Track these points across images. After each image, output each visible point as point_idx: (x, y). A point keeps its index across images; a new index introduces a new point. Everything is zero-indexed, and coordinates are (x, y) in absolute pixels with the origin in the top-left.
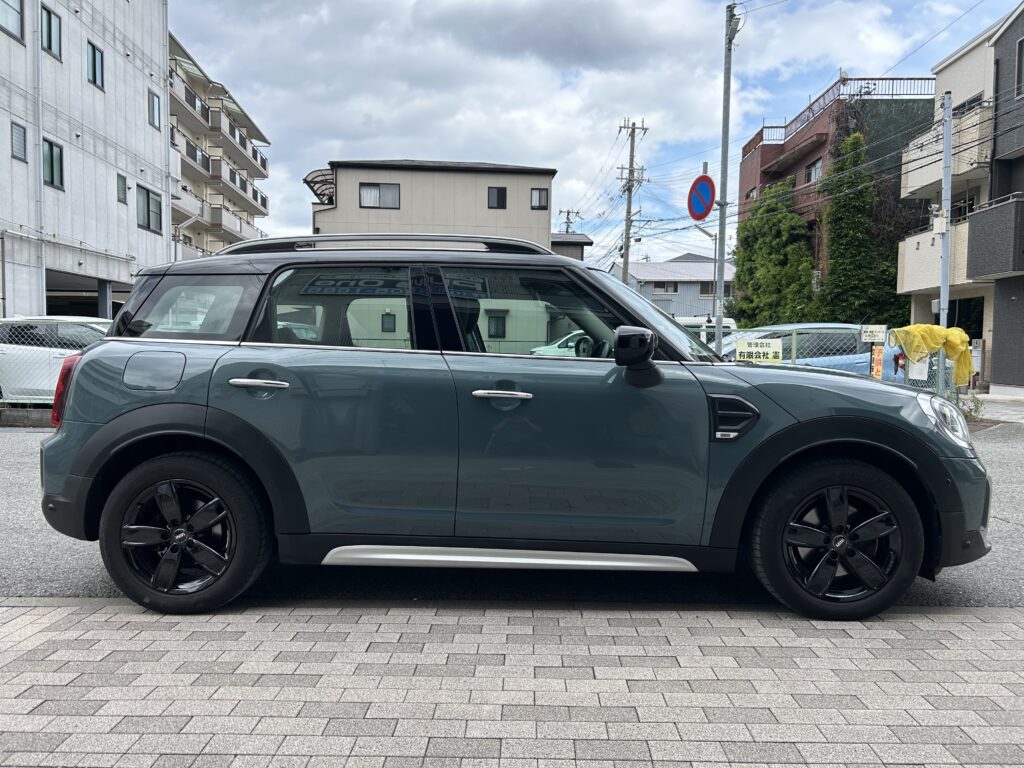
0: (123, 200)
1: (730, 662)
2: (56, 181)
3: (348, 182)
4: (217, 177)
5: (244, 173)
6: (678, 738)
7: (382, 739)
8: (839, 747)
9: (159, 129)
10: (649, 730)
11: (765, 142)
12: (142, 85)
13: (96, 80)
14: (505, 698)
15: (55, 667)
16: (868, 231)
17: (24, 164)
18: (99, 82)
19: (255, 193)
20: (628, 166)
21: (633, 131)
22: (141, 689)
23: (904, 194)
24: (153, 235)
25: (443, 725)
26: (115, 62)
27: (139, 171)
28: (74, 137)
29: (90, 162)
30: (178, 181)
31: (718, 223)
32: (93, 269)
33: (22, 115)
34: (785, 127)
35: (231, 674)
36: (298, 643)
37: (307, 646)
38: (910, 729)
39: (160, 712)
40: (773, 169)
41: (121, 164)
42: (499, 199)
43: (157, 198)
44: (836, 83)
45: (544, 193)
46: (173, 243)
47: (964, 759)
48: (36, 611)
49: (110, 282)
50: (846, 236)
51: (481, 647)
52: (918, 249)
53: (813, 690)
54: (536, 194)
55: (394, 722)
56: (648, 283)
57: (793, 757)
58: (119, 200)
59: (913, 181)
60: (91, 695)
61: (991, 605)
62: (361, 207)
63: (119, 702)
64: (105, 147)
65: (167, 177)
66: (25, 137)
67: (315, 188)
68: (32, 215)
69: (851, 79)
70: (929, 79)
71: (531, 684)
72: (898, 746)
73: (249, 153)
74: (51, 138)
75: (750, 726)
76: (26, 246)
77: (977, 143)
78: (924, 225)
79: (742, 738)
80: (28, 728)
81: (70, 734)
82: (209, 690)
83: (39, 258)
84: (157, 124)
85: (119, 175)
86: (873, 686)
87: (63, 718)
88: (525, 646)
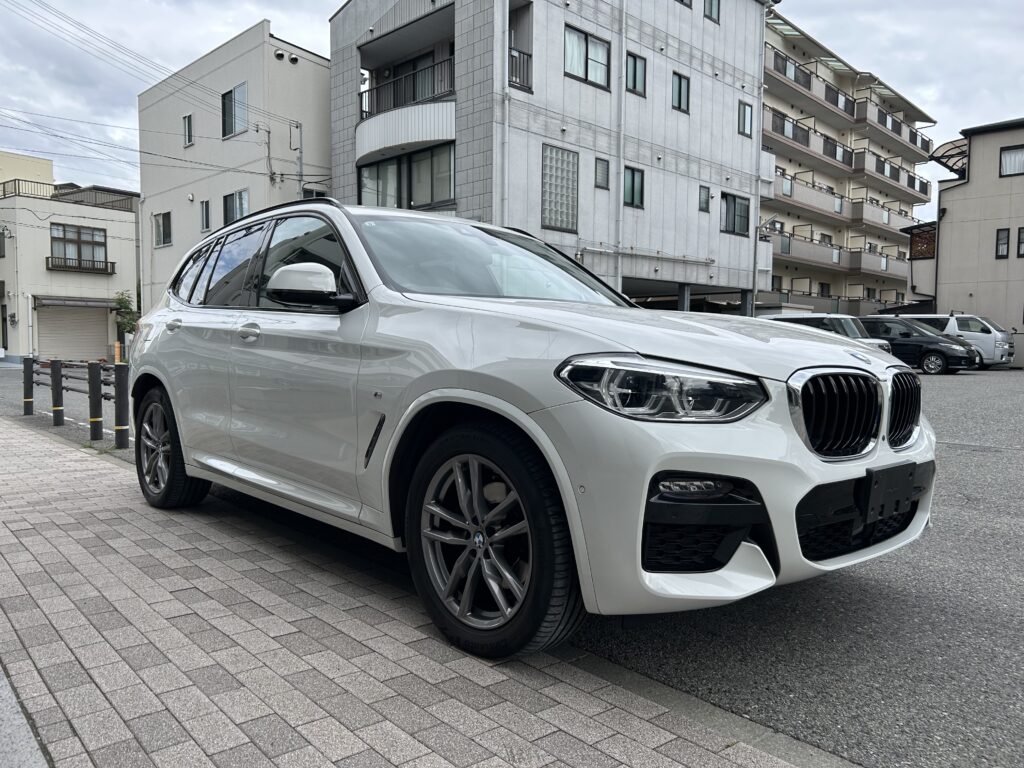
0: (705, 208)
2: (637, 201)
3: (986, 148)
5: (898, 161)
9: (750, 136)
12: (732, 99)
13: (681, 106)
17: (606, 191)
18: (684, 106)
19: (911, 180)
24: (738, 238)
26: (702, 84)
27: (724, 180)
28: (656, 160)
29: (671, 179)
30: (770, 182)
32: (669, 274)
33: (606, 150)
41: (703, 177)
43: (747, 202)
49: (688, 284)
58: (701, 209)
62: (1001, 176)
64: (688, 163)
65: (757, 181)
66: (608, 168)
68: (613, 232)
73: (906, 138)
74: (633, 165)
76: (605, 259)
83: (616, 268)
84: (748, 131)
85: (701, 187)
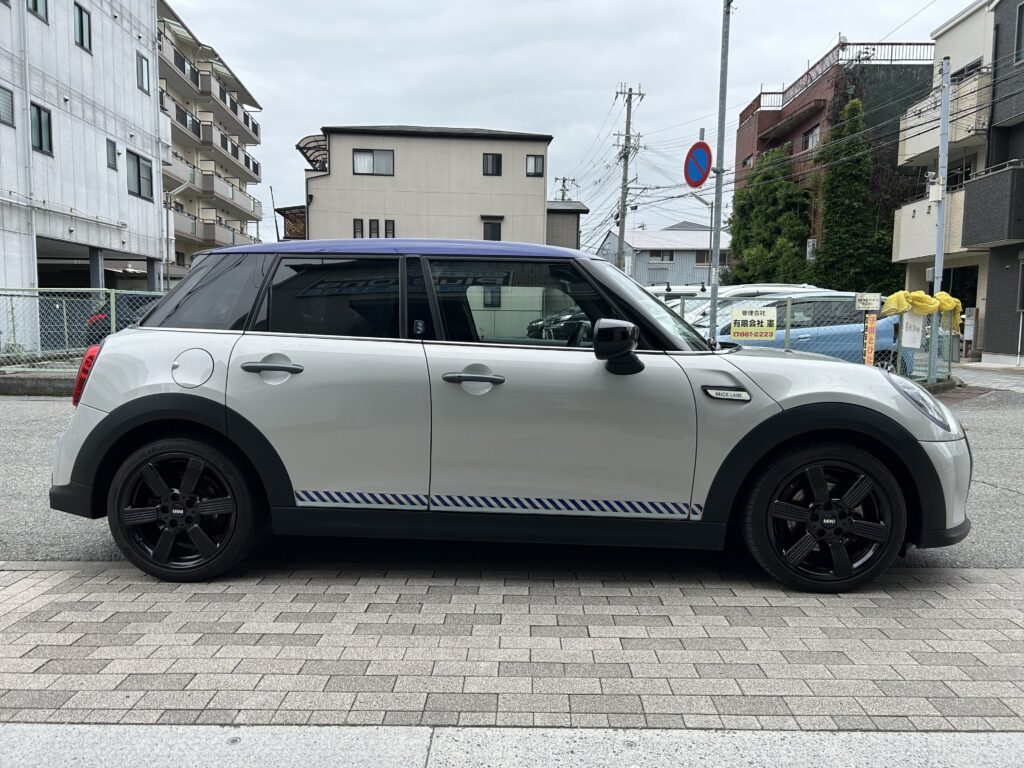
0: (113, 166)
1: (722, 621)
2: (45, 147)
3: (341, 148)
4: (208, 143)
5: (236, 139)
6: (670, 692)
7: (382, 695)
8: (825, 701)
9: (148, 93)
10: (641, 685)
11: (762, 109)
12: (131, 48)
13: (83, 42)
14: (501, 656)
15: (59, 628)
16: (864, 201)
17: (12, 130)
18: (86, 44)
19: (247, 159)
20: (624, 133)
21: (630, 96)
22: (144, 649)
23: (901, 162)
24: (144, 202)
25: (442, 682)
26: (102, 23)
27: (128, 136)
28: (62, 101)
29: (79, 126)
30: (168, 146)
31: (714, 190)
32: (83, 237)
33: (9, 78)
34: (783, 93)
35: (232, 634)
36: (298, 604)
37: (308, 607)
38: (895, 684)
39: (164, 669)
40: (771, 136)
41: (109, 130)
42: (494, 166)
43: (148, 164)
44: (835, 48)
45: (539, 160)
46: (165, 210)
47: (948, 711)
48: (38, 574)
49: (101, 249)
50: (842, 205)
51: (478, 607)
52: (913, 217)
53: (801, 647)
54: (531, 161)
55: (393, 679)
56: (643, 251)
57: (781, 710)
58: (109, 166)
59: (910, 149)
60: (96, 655)
61: (978, 566)
62: (354, 174)
63: (123, 662)
64: (94, 111)
65: (157, 143)
66: (12, 101)
67: (308, 154)
68: (21, 180)
69: (849, 44)
70: (928, 44)
71: (527, 642)
72: (883, 699)
73: (240, 118)
74: (38, 102)
75: (740, 681)
76: (15, 213)
77: (975, 110)
78: (920, 193)
79: (730, 692)
80: (34, 686)
81: (76, 692)
82: (212, 649)
83: (29, 224)
84: (146, 88)
85: (108, 140)
86: (859, 642)
87: (68, 676)
88: (522, 606)
